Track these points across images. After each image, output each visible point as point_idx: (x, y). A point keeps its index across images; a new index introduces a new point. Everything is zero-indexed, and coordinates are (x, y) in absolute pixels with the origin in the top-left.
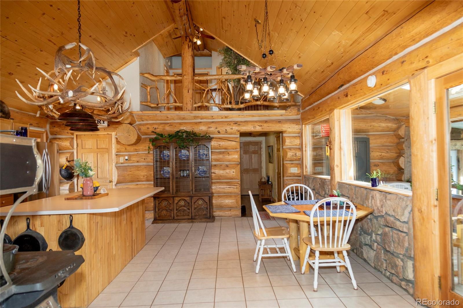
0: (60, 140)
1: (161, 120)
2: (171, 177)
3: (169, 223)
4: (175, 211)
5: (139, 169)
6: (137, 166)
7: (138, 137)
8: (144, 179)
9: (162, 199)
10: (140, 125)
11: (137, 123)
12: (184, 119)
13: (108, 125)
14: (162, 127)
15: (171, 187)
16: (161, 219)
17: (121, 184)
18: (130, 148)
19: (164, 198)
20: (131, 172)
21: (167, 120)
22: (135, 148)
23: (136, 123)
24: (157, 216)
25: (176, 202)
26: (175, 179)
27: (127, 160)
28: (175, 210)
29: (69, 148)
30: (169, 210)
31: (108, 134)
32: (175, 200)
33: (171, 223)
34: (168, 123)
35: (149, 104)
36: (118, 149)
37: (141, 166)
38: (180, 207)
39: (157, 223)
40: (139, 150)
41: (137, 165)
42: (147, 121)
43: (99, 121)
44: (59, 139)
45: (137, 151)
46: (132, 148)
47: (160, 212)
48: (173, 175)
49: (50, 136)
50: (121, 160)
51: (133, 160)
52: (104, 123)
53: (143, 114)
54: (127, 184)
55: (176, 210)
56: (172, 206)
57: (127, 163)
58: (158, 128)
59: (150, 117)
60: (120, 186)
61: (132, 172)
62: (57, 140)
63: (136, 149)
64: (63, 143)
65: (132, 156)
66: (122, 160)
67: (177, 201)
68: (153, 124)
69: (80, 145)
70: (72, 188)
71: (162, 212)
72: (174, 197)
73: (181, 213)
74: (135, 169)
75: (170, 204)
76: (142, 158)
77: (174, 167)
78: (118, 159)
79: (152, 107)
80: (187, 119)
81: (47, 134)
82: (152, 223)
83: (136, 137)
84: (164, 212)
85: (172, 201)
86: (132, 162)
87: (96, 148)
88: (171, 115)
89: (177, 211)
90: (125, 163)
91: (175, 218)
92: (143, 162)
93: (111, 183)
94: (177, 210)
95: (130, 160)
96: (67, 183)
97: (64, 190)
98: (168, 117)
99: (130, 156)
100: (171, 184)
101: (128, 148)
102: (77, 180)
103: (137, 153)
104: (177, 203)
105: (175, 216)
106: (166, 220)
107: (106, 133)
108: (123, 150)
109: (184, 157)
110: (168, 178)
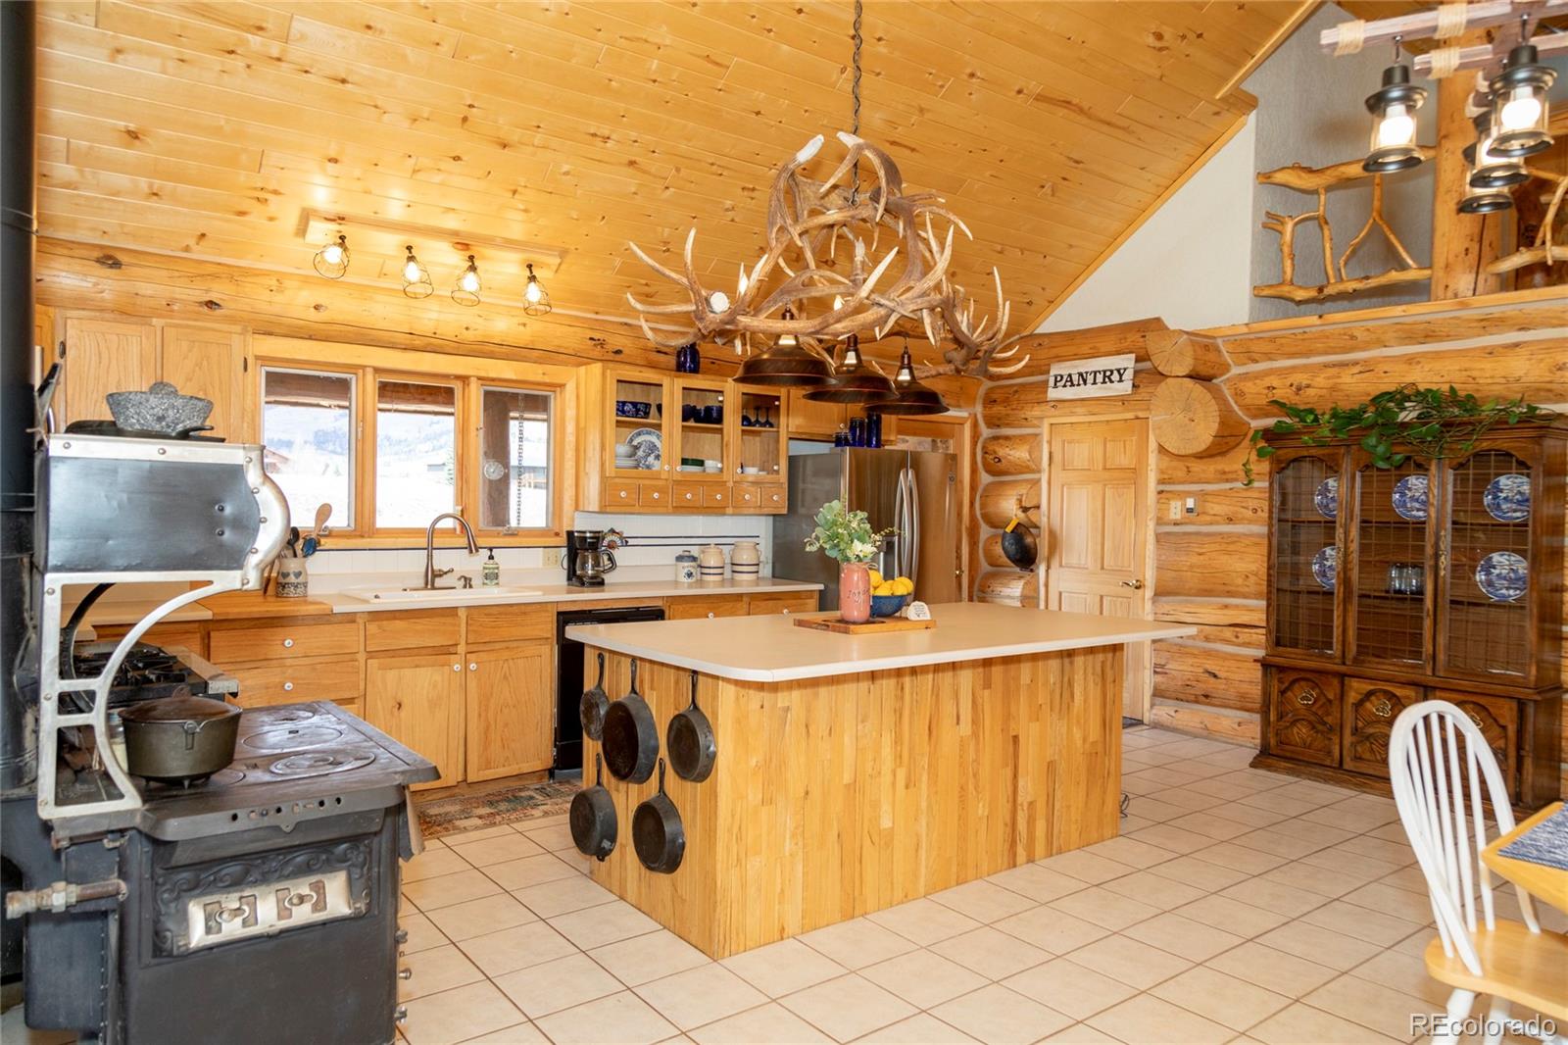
0: (1007, 443)
1: (1326, 353)
2: (1339, 592)
3: (1317, 778)
4: (1348, 739)
5: (1232, 547)
6: (1229, 535)
7: (1223, 424)
8: (1247, 589)
9: (1295, 676)
10: (1245, 377)
11: (1235, 371)
12: (1429, 336)
13: (1134, 386)
14: (1329, 378)
15: (1336, 632)
16: (1288, 754)
17: (1171, 598)
18: (1205, 468)
19: (1302, 675)
20: (1202, 557)
21: (1352, 350)
22: (1220, 467)
23: (1228, 371)
24: (1273, 742)
25: (1352, 697)
26: (1355, 600)
27: (1190, 510)
28: (1347, 732)
29: (1028, 467)
30: (1320, 727)
31: (1137, 418)
32: (1351, 687)
33: (1326, 780)
34: (1356, 363)
35: (1285, 290)
36: (1162, 472)
37: (1240, 536)
38: (1369, 724)
39: (1269, 768)
40: (1234, 476)
41: (1227, 533)
42: (1270, 359)
43: (1108, 373)
44: (1007, 438)
45: (1227, 481)
46: (1211, 467)
47: (1287, 728)
48: (1346, 582)
49: (986, 432)
50: (1173, 510)
51: (1212, 512)
52: (1121, 381)
53: (1252, 336)
54: (1191, 602)
55: (1353, 734)
56: (1335, 710)
57: (1192, 523)
58: (1308, 386)
59: (1282, 345)
60: (1168, 605)
61: (1206, 557)
62: (1001, 441)
63: (1225, 473)
64: (1011, 452)
65: (1209, 498)
66: (1175, 511)
67: (1359, 697)
68: (1294, 369)
69: (1057, 457)
70: (1032, 594)
71: (1295, 730)
72: (1342, 676)
73: (1372, 751)
74: (1217, 547)
75: (1330, 701)
76: (1247, 508)
77: (1354, 546)
78: (1164, 506)
79: (1299, 303)
80: (1448, 337)
81: (975, 425)
82: (1253, 765)
83: (1215, 426)
84: (1300, 732)
85: (1338, 691)
86: (1208, 518)
87: (1101, 468)
88: (1370, 324)
89: (1354, 739)
90: (1186, 524)
91: (1346, 767)
92: (1250, 522)
93: (1140, 591)
94: (1355, 731)
95: (1204, 513)
96: (1021, 578)
97: (1009, 597)
98: (1353, 337)
99: (1202, 496)
100: (1337, 622)
101: (1197, 467)
102: (1047, 571)
103: (1228, 486)
104: (1359, 704)
105: (1347, 760)
106: (1309, 764)
107: (1130, 415)
108: (1181, 474)
109: (1417, 505)
110: (1325, 593)
